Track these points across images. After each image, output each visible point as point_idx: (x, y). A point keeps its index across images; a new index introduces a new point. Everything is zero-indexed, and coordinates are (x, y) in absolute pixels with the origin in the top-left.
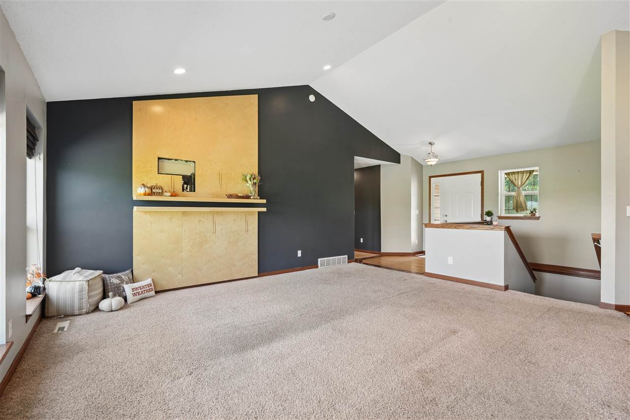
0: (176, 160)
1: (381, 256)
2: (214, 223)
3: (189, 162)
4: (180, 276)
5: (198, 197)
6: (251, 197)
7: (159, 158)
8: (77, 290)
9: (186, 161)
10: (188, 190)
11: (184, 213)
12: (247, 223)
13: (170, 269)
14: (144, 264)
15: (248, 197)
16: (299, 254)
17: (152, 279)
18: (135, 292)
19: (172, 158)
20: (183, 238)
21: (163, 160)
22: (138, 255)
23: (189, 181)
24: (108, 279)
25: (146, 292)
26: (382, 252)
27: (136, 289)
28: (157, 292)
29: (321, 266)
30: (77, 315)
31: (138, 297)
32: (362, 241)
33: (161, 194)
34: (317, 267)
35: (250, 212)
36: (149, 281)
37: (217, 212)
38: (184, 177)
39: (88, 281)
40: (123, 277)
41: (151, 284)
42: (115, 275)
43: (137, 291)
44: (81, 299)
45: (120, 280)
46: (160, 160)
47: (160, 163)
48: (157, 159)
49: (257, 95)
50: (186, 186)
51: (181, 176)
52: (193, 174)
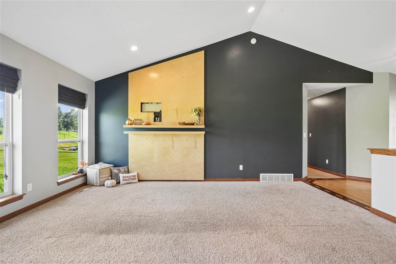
0: (151, 103)
1: (345, 179)
2: (173, 142)
3: (158, 104)
4: (152, 173)
5: (163, 125)
6: (195, 124)
7: (142, 104)
8: (95, 174)
9: (157, 103)
10: (158, 121)
11: (155, 135)
12: (196, 142)
13: (147, 168)
14: (133, 164)
15: (193, 124)
16: (241, 168)
17: (138, 173)
18: (124, 179)
19: (149, 102)
20: (154, 150)
21: (144, 104)
22: (131, 158)
23: (158, 116)
24: (112, 170)
25: (131, 179)
26: (347, 175)
27: (126, 177)
28: (139, 181)
29: (262, 180)
30: (95, 186)
31: (125, 182)
32: (327, 162)
33: (140, 124)
34: (259, 180)
35: (198, 135)
36: (135, 173)
37: (175, 134)
38: (155, 113)
39: (100, 170)
40: (121, 169)
41: (135, 176)
42: (118, 168)
43: (126, 178)
44: (96, 178)
45: (119, 171)
46: (143, 104)
47: (143, 106)
48: (140, 103)
49: (204, 51)
50: (156, 118)
51: (153, 113)
52: (161, 111)
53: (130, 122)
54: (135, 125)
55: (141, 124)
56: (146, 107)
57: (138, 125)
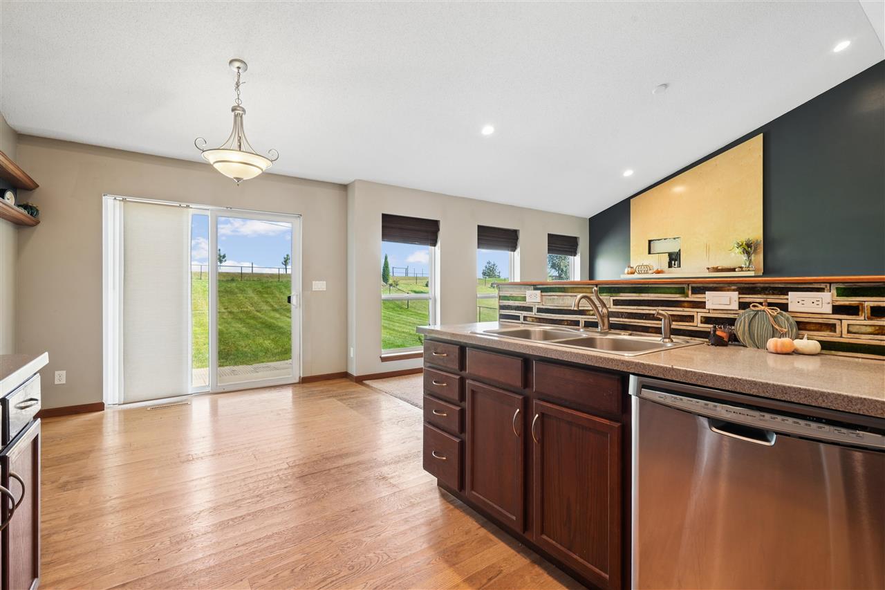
0: (665, 239)
3: (676, 239)
5: (683, 272)
7: (650, 242)
9: (674, 239)
10: (676, 266)
19: (662, 238)
21: (654, 241)
38: (670, 255)
46: (652, 242)
47: (652, 245)
48: (648, 242)
49: (762, 134)
50: (673, 262)
51: (667, 254)
52: (680, 250)
53: (630, 270)
54: (639, 273)
55: (647, 273)
56: (657, 247)
57: (644, 273)
